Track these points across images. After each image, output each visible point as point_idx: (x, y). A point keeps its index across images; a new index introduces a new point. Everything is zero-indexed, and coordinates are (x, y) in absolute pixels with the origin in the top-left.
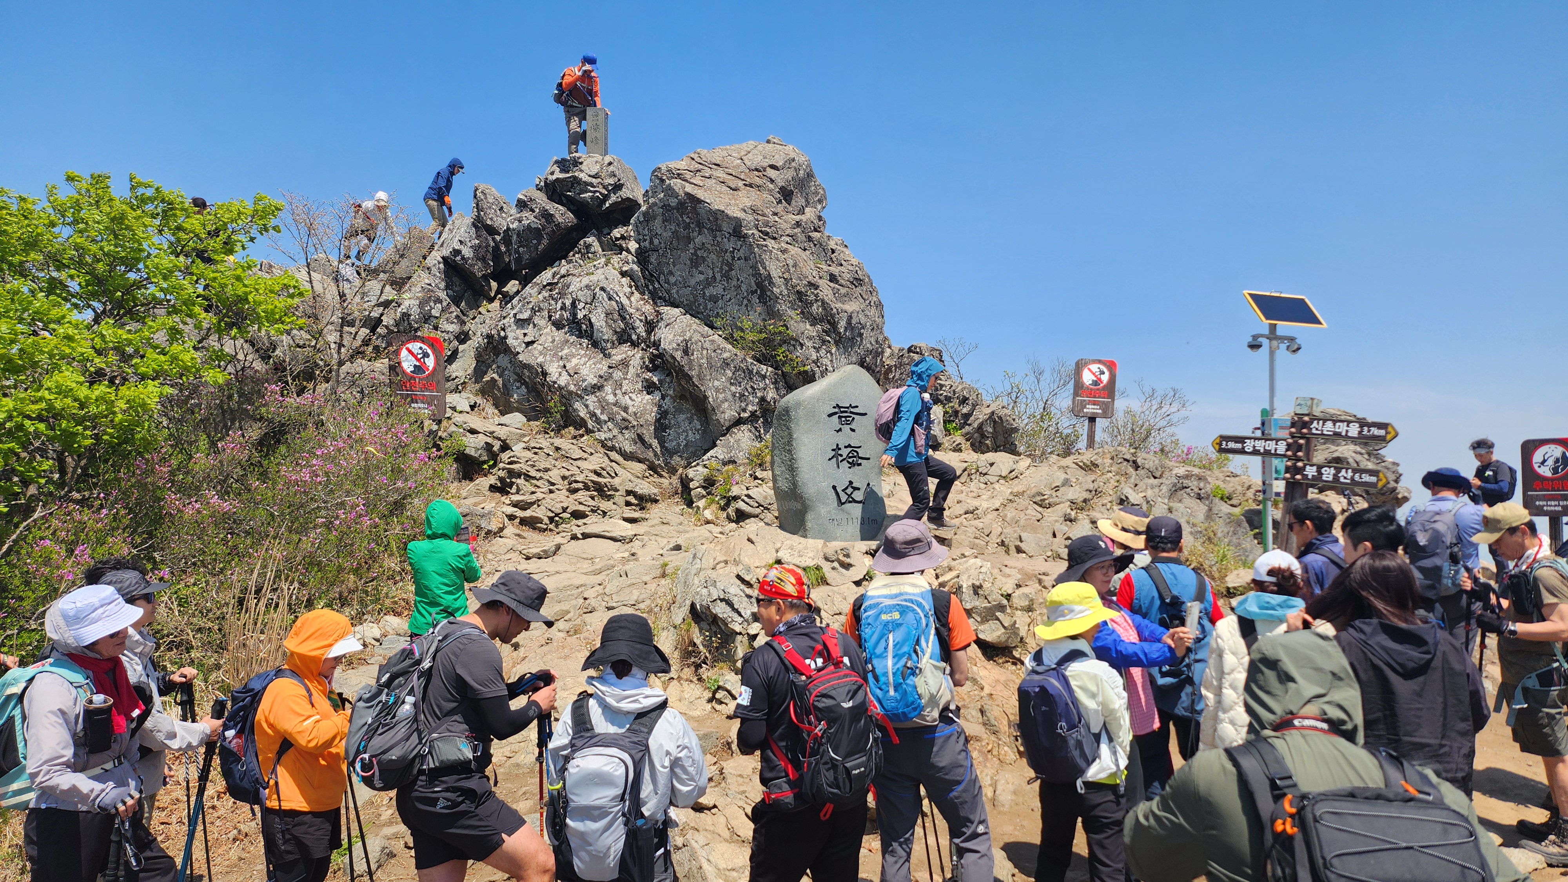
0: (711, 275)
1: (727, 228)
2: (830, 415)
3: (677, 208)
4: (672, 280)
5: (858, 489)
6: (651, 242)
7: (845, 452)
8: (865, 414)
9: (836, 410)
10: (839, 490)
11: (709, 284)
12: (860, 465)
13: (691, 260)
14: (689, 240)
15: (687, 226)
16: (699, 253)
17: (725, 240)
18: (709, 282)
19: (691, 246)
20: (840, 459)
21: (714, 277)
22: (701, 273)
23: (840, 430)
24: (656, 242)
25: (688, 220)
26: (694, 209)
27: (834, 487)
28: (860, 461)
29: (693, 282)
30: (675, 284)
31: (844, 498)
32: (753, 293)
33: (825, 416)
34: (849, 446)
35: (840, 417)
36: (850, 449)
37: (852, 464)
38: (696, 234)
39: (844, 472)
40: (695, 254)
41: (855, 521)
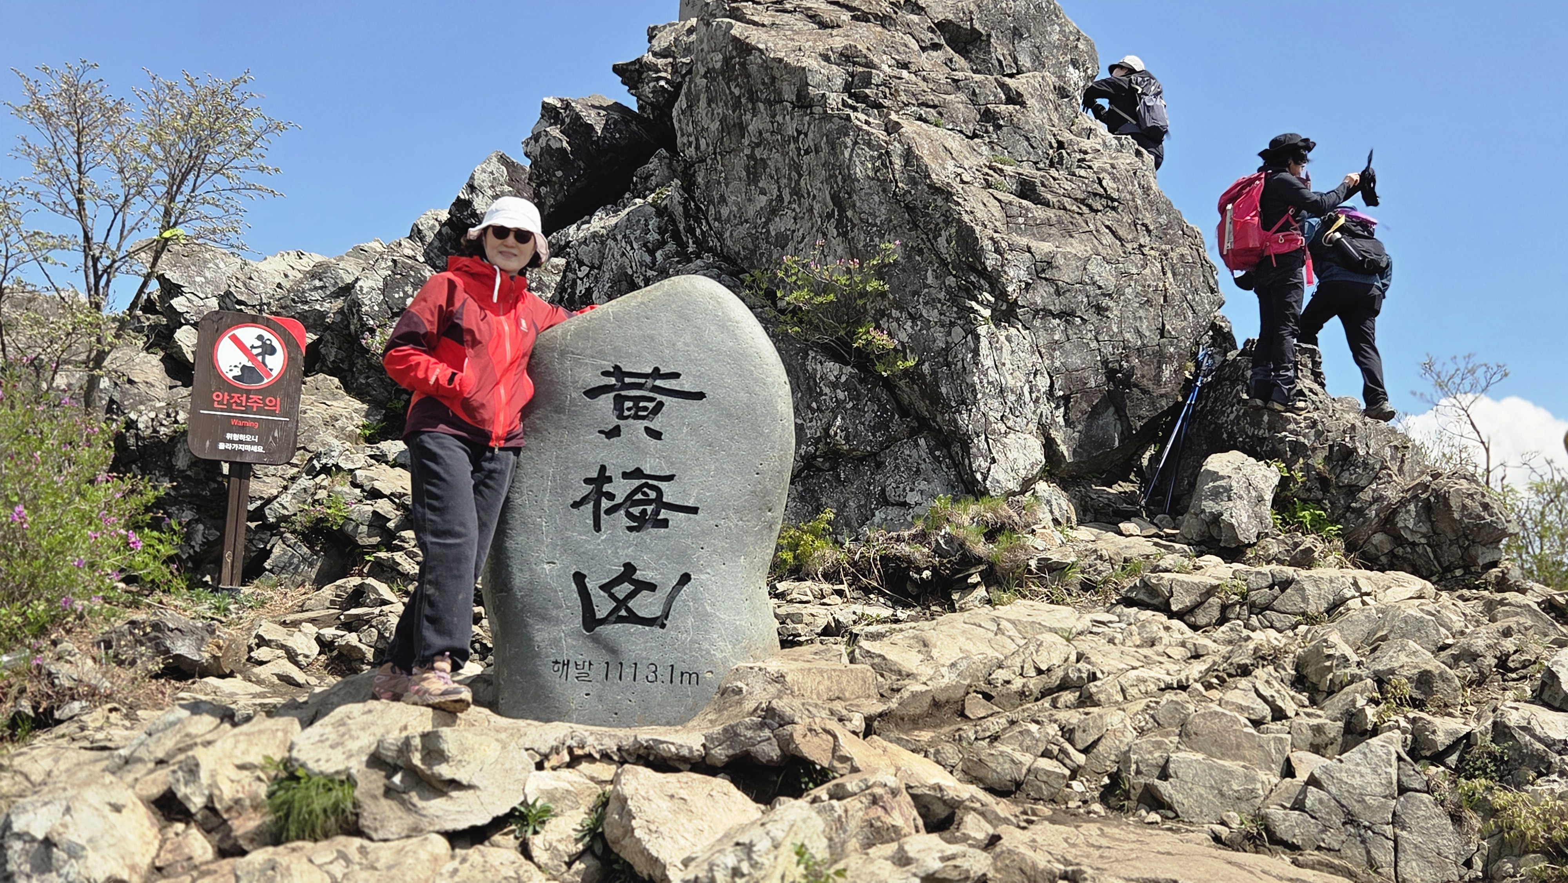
0: (775, 193)
1: (789, 94)
2: (593, 393)
3: (722, 72)
4: (725, 212)
5: (652, 587)
6: (697, 148)
7: (621, 488)
8: (700, 396)
9: (613, 381)
10: (592, 585)
11: (774, 212)
12: (665, 523)
13: (747, 168)
14: (742, 128)
15: (737, 104)
16: (758, 153)
17: (788, 118)
18: (774, 210)
19: (746, 142)
20: (605, 504)
21: (780, 198)
22: (763, 192)
23: (615, 432)
24: (703, 142)
25: (737, 92)
26: (743, 65)
27: (579, 578)
28: (663, 514)
29: (751, 212)
30: (728, 220)
31: (603, 606)
32: (830, 216)
33: (576, 395)
34: (637, 473)
35: (619, 401)
36: (637, 483)
37: (640, 523)
38: (749, 116)
39: (611, 541)
40: (752, 157)
41: (628, 671)
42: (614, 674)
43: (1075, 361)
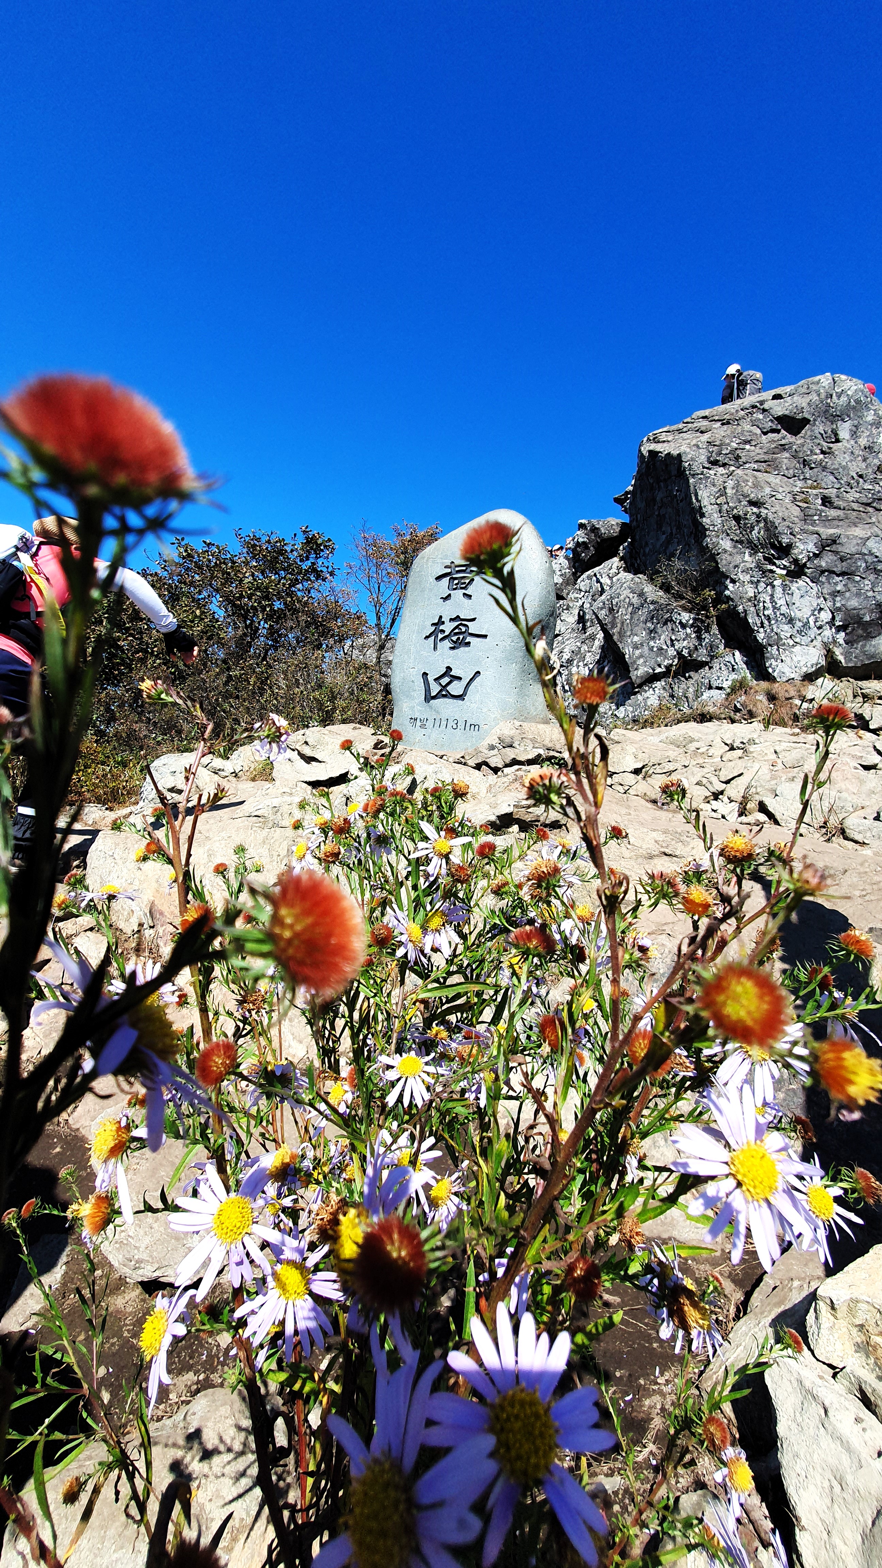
1: (673, 470)
3: (645, 472)
5: (460, 678)
7: (448, 627)
9: (450, 570)
10: (431, 679)
12: (469, 644)
15: (652, 487)
16: (661, 511)
17: (673, 485)
19: (656, 507)
20: (440, 636)
23: (448, 597)
27: (425, 674)
28: (468, 639)
31: (435, 690)
33: (432, 579)
34: (458, 618)
35: (451, 580)
36: (456, 623)
37: (458, 644)
39: (442, 655)
41: (444, 723)
42: (437, 724)
43: (854, 603)
